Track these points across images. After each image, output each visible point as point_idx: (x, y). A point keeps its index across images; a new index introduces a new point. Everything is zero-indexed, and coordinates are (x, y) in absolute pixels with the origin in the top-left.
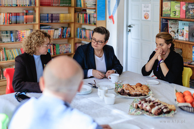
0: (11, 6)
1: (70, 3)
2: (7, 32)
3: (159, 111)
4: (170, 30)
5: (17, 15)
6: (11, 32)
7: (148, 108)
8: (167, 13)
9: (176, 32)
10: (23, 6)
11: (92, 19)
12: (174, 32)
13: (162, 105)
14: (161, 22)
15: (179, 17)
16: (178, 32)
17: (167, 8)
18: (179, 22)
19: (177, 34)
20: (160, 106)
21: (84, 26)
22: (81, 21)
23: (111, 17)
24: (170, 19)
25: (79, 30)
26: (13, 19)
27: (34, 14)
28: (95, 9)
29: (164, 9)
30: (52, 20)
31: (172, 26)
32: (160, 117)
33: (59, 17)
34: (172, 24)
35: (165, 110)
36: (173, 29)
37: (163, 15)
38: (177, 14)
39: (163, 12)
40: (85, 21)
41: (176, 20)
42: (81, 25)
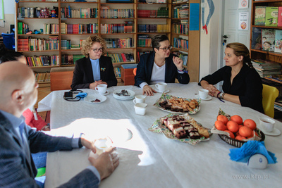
0: (113, 18)
1: (168, 15)
2: (109, 40)
3: (182, 134)
4: (263, 40)
5: (118, 25)
6: (113, 40)
7: (171, 127)
8: (261, 21)
9: (272, 43)
10: (123, 18)
11: (186, 29)
12: (268, 43)
13: (191, 127)
14: (252, 31)
15: (276, 25)
16: (274, 43)
17: (261, 15)
18: (276, 31)
19: (273, 46)
20: (187, 128)
21: (180, 36)
22: (178, 32)
23: (205, 27)
24: (264, 28)
25: (175, 39)
26: (115, 29)
27: (132, 24)
28: (188, 19)
29: (256, 17)
30: (149, 30)
31: (266, 36)
32: (179, 142)
33: (156, 27)
34: (267, 34)
35: (191, 134)
36: (268, 40)
37: (256, 24)
38: (274, 22)
39: (256, 20)
40: (181, 31)
41: (272, 30)
42: (179, 35)
